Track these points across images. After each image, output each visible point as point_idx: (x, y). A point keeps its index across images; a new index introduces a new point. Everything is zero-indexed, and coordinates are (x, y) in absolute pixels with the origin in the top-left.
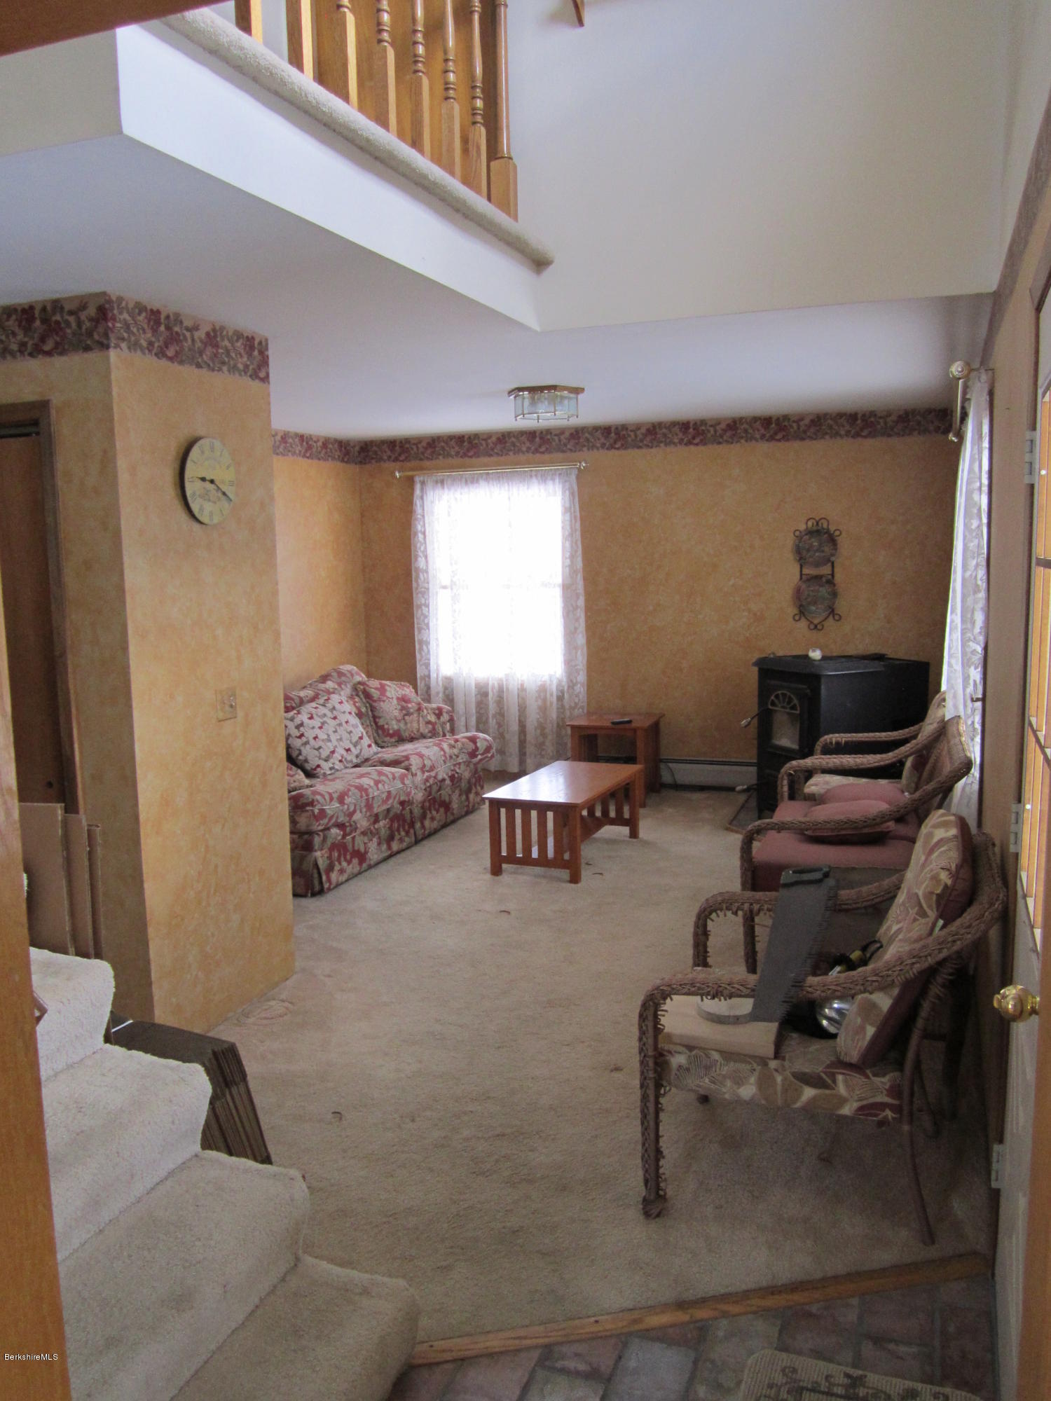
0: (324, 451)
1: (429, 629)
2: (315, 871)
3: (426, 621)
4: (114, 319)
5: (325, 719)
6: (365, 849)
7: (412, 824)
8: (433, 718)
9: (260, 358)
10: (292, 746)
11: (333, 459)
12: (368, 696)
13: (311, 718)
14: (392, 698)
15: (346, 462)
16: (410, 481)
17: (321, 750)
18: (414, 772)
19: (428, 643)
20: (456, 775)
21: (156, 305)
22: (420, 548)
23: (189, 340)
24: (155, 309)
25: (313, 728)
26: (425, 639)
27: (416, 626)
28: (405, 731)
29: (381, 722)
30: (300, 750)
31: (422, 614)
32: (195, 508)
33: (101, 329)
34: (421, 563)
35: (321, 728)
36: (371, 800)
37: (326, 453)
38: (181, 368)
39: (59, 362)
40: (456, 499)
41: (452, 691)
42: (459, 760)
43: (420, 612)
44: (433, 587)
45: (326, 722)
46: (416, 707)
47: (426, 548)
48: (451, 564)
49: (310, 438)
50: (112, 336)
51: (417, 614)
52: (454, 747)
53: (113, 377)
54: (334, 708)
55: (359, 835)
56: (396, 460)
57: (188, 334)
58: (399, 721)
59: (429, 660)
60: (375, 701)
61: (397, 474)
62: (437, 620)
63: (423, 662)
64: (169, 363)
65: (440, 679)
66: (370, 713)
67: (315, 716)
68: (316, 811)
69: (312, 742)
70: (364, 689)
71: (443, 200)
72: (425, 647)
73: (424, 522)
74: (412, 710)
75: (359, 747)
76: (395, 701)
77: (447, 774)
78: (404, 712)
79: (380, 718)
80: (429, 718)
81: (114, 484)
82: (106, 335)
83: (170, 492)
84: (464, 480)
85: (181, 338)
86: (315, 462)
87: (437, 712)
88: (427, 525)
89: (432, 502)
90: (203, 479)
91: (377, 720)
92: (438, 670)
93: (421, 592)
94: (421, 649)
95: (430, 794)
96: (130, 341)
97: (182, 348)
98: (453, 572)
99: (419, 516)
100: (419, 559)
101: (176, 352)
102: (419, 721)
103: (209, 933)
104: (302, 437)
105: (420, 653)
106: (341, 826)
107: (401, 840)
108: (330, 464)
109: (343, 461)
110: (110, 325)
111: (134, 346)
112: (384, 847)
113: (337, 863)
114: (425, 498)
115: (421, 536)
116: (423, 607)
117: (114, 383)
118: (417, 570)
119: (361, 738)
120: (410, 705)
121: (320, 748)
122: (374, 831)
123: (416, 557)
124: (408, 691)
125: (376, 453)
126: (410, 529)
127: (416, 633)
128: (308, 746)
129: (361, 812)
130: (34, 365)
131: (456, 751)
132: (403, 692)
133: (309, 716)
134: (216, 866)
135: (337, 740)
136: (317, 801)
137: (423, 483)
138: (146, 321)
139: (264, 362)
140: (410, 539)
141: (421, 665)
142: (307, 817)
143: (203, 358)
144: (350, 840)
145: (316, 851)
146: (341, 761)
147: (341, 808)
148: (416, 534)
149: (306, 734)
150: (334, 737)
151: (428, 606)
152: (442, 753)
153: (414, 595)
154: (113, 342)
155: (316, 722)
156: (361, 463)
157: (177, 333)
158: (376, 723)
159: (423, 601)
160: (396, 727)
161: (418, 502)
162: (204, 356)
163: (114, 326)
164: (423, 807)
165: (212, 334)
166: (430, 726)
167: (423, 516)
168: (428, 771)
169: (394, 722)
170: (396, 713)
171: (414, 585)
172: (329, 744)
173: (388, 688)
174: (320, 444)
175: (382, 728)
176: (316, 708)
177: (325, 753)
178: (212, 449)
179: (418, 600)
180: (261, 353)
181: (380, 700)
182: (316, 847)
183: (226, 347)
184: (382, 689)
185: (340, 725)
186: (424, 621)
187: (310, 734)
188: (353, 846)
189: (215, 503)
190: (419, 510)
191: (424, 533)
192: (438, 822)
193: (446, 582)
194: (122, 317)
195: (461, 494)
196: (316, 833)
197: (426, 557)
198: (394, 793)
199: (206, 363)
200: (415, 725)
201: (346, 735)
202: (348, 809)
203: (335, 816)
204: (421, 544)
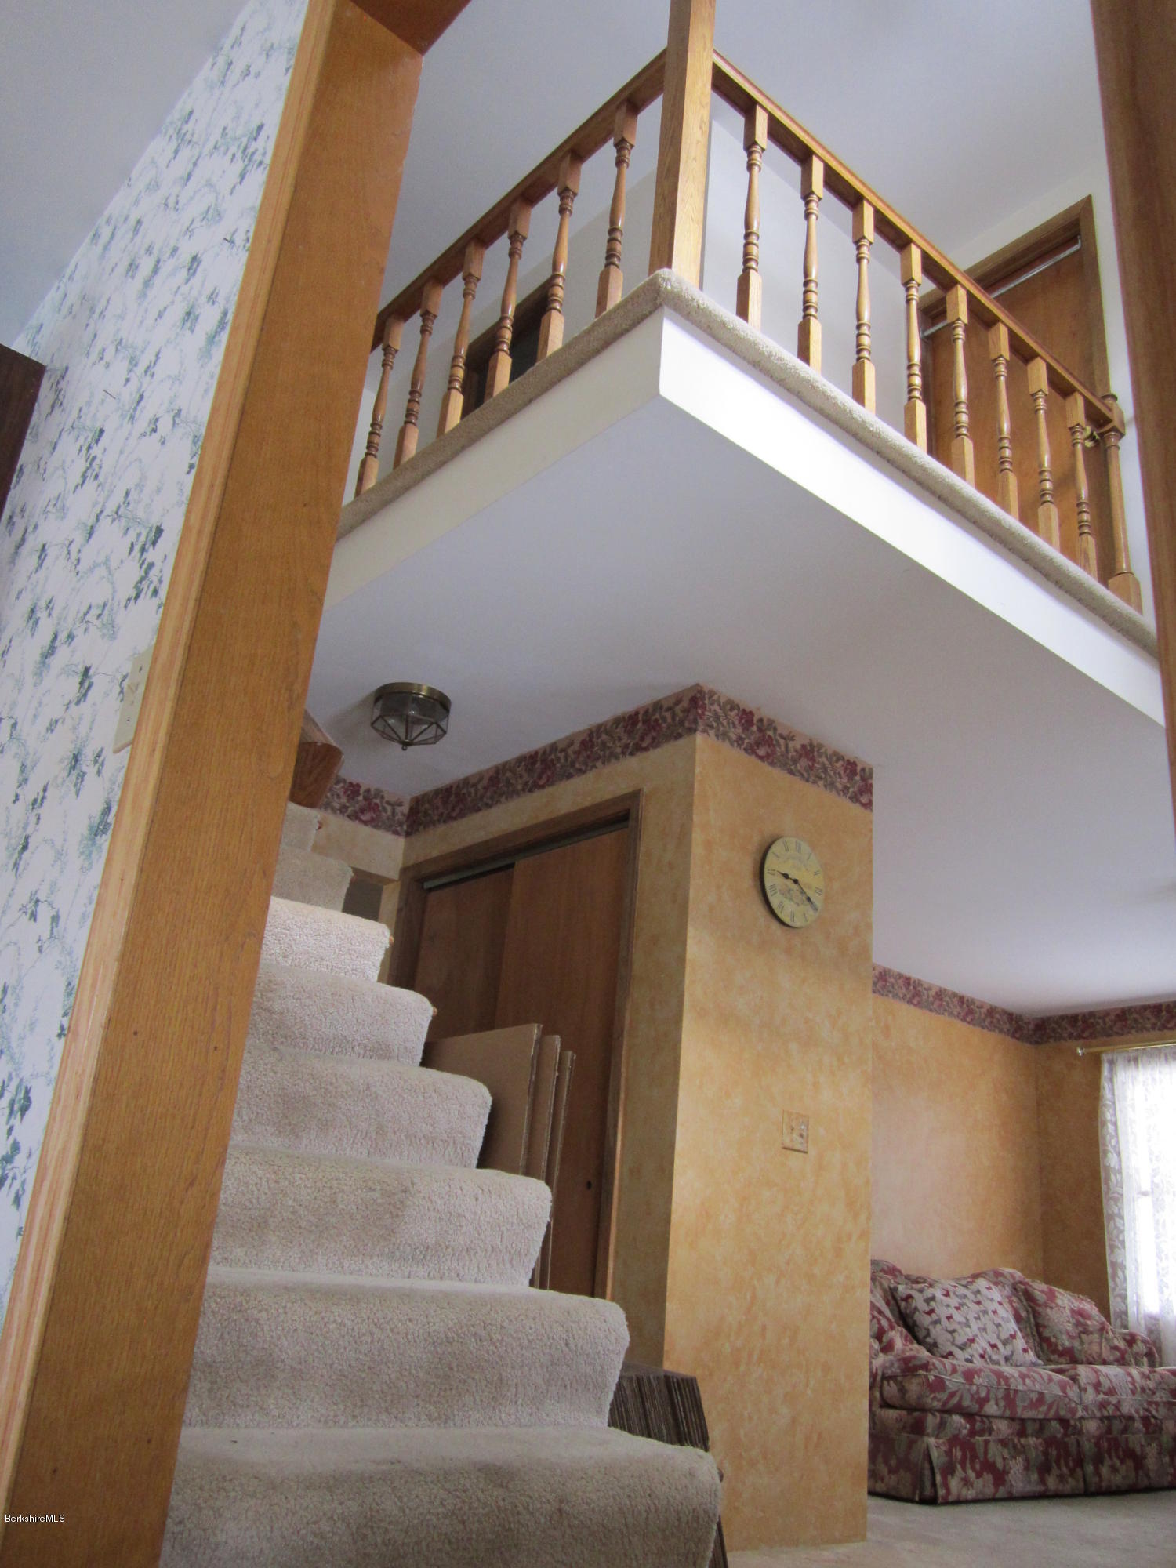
0: (989, 1020)
1: (1124, 1248)
2: (927, 1465)
3: (1121, 1238)
4: (704, 707)
5: (965, 1301)
6: (1004, 1466)
7: (1080, 1462)
8: (1122, 1345)
9: (861, 783)
10: (918, 1323)
11: (1001, 1031)
12: (1029, 1297)
13: (947, 1295)
14: (1064, 1308)
15: (1018, 1039)
16: (1096, 1062)
17: (955, 1334)
18: (1082, 1385)
19: (1123, 1267)
20: (1153, 1420)
21: (750, 706)
22: (1110, 1142)
23: (783, 748)
24: (748, 710)
25: (948, 1306)
26: (1119, 1261)
27: (1107, 1243)
28: (1080, 1351)
29: (1046, 1333)
30: (928, 1330)
31: (1116, 1227)
32: (775, 901)
33: (691, 717)
34: (1112, 1160)
35: (957, 1308)
36: (1012, 1393)
37: (991, 1022)
38: (770, 768)
39: (654, 754)
40: (1154, 1080)
41: (1159, 1334)
42: (1157, 1398)
43: (1112, 1224)
44: (1128, 1192)
45: (965, 1304)
46: (1098, 1326)
47: (1118, 1142)
48: (1151, 1160)
49: (971, 1002)
50: (700, 722)
51: (1109, 1227)
52: (1148, 1378)
53: (697, 757)
54: (978, 1292)
55: (994, 1441)
56: (1079, 1037)
57: (782, 742)
58: (1071, 1337)
59: (1126, 1290)
60: (1039, 1306)
61: (1080, 1052)
62: (1135, 1234)
63: (1117, 1291)
64: (759, 762)
65: (1140, 1316)
66: (1032, 1320)
67: (951, 1294)
68: (931, 1378)
69: (944, 1321)
70: (1026, 1289)
71: (1027, 560)
72: (1120, 1273)
73: (1115, 1109)
74: (1091, 1329)
75: (1009, 1348)
76: (1068, 1312)
77: (1137, 1412)
78: (1081, 1329)
79: (1045, 1327)
80: (1116, 1342)
81: (687, 854)
82: (695, 721)
83: (748, 883)
84: (1163, 1056)
85: (774, 742)
86: (978, 1029)
87: (1128, 1338)
88: (1118, 1113)
89: (1124, 1084)
90: (786, 876)
91: (1041, 1329)
92: (1138, 1303)
93: (1112, 1198)
94: (1115, 1275)
95: (1109, 1430)
96: (718, 730)
97: (774, 752)
98: (1153, 1170)
99: (1108, 1102)
100: (1109, 1155)
101: (767, 753)
102: (1100, 1344)
103: (746, 1414)
104: (961, 999)
105: (1114, 1279)
106: (969, 1416)
107: (1061, 1478)
108: (993, 1037)
109: (1013, 1036)
110: (700, 711)
111: (723, 736)
112: (1035, 1477)
113: (959, 1466)
114: (1115, 1080)
115: (1110, 1127)
116: (1116, 1219)
117: (697, 762)
118: (1108, 1169)
119: (1013, 1337)
120: (1089, 1322)
121: (954, 1331)
122: (1019, 1446)
123: (1106, 1152)
124: (1089, 1307)
125: (1054, 1030)
126: (1097, 1120)
127: (1108, 1251)
128: (938, 1326)
129: (997, 1404)
130: (632, 763)
131: (1151, 1384)
132: (1081, 1306)
133: (945, 1292)
134: (764, 1328)
135: (979, 1329)
136: (934, 1364)
137: (1112, 1063)
138: (737, 718)
139: (867, 789)
140: (1097, 1132)
141: (1115, 1297)
142: (919, 1384)
143: (796, 767)
144: (982, 1443)
145: (928, 1435)
146: (982, 1356)
147: (967, 1387)
148: (1104, 1123)
149: (936, 1310)
150: (974, 1325)
151: (1122, 1218)
152: (1129, 1379)
153: (1104, 1201)
154: (701, 727)
155: (954, 1301)
156: (1037, 1043)
157: (769, 736)
158: (1040, 1334)
159: (1116, 1211)
160: (1067, 1344)
161: (1105, 1085)
162: (798, 765)
163: (703, 713)
164: (1097, 1444)
165: (809, 748)
166: (1117, 1354)
167: (1114, 1103)
168: (1105, 1393)
169: (1065, 1337)
170: (1069, 1327)
171: (1104, 1187)
172: (967, 1330)
173: (1057, 1294)
174: (984, 1011)
175: (1047, 1340)
176: (955, 1286)
177: (961, 1339)
178: (798, 849)
179: (1109, 1208)
180: (863, 779)
181: (1045, 1305)
182: (929, 1430)
183: (824, 764)
184: (1052, 1296)
185: (985, 1312)
186: (1117, 1237)
187: (942, 1312)
188: (986, 1453)
189: (798, 905)
190: (1106, 1094)
191: (1115, 1124)
192: (1124, 1478)
193: (1146, 1186)
194: (712, 708)
195: (1160, 1072)
196: (932, 1411)
197: (1119, 1154)
198: (1048, 1399)
199: (799, 771)
200: (1095, 1348)
201: (991, 1327)
202: (978, 1392)
203: (959, 1394)
204: (1112, 1137)
